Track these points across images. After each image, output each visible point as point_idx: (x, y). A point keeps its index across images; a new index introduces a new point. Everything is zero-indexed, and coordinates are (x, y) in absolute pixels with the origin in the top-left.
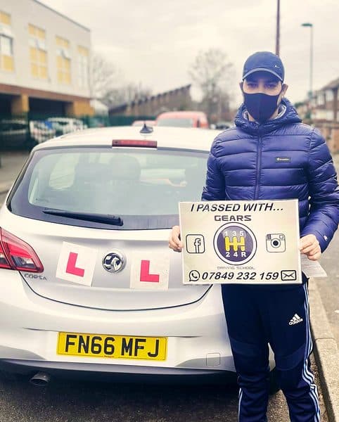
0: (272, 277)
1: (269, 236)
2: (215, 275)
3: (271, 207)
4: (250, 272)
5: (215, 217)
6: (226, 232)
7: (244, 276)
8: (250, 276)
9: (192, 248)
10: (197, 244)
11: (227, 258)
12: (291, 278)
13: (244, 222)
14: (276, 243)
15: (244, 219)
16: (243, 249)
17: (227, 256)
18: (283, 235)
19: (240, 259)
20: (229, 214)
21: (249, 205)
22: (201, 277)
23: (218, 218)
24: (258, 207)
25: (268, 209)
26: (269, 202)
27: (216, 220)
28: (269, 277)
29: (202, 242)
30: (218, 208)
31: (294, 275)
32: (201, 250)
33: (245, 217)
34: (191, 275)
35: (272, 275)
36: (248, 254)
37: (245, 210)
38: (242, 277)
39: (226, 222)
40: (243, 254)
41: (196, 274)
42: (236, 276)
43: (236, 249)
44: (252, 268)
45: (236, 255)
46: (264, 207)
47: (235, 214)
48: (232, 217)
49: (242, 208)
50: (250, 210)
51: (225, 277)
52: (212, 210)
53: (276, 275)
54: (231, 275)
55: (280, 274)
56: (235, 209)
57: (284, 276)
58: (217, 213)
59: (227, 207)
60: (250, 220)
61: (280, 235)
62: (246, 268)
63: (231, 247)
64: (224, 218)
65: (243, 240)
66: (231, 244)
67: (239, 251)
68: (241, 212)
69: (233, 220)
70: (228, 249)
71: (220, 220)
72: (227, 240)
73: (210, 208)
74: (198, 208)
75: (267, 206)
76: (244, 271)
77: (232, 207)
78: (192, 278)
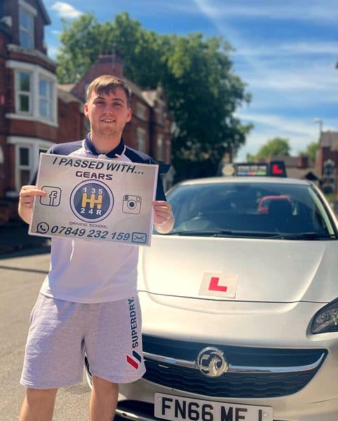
0: (123, 237)
1: (126, 197)
2: (65, 230)
3: (133, 169)
4: (103, 230)
5: (77, 172)
6: (86, 189)
7: (95, 233)
8: (102, 234)
9: (46, 200)
10: (52, 196)
12: (141, 240)
13: (105, 181)
14: (132, 205)
15: (105, 177)
16: (99, 207)
17: (82, 212)
18: (140, 197)
19: (94, 216)
20: (92, 171)
21: (113, 165)
22: (50, 230)
23: (79, 174)
24: (121, 167)
25: (130, 170)
26: (132, 164)
27: (77, 175)
28: (120, 237)
30: (81, 164)
31: (144, 238)
32: (56, 203)
33: (107, 176)
34: (39, 227)
35: (123, 235)
36: (104, 212)
37: (108, 169)
38: (93, 235)
39: (87, 179)
40: (99, 212)
41: (45, 227)
42: (87, 233)
43: (92, 206)
44: (105, 227)
45: (91, 212)
46: (126, 168)
47: (98, 172)
48: (94, 175)
49: (105, 166)
50: (112, 170)
51: (76, 233)
52: (75, 165)
53: (127, 236)
54: (83, 231)
55: (131, 236)
56: (99, 167)
57: (134, 237)
58: (80, 169)
59: (90, 164)
60: (111, 179)
61: (138, 197)
62: (98, 226)
63: (88, 204)
64: (85, 174)
65: (100, 197)
66: (88, 201)
67: (95, 209)
68: (104, 171)
69: (94, 178)
70: (84, 205)
71: (81, 176)
72: (85, 195)
73: (74, 163)
74: (61, 162)
75: (129, 168)
76: (96, 229)
77: (96, 164)
78: (40, 230)
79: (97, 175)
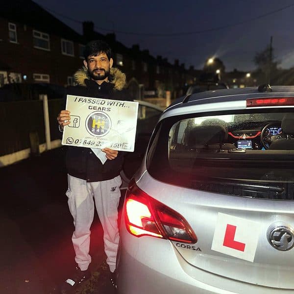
0: (117, 146)
1: (119, 122)
2: (83, 142)
3: (123, 105)
5: (89, 106)
6: (94, 117)
7: (101, 144)
9: (72, 124)
10: (75, 122)
11: (92, 132)
12: (128, 148)
15: (106, 110)
16: (103, 127)
17: (93, 131)
19: (100, 133)
21: (110, 102)
22: (74, 141)
23: (90, 108)
24: (116, 104)
25: (121, 105)
26: (122, 102)
28: (115, 146)
29: (78, 121)
30: (92, 101)
31: (130, 147)
32: (77, 126)
34: (68, 140)
36: (105, 131)
37: (108, 105)
38: (99, 144)
39: (96, 110)
40: (103, 131)
41: (71, 140)
42: (96, 143)
43: (98, 127)
45: (98, 131)
46: (119, 104)
47: (102, 106)
48: (99, 108)
49: (106, 103)
50: (110, 105)
51: (89, 143)
54: (93, 142)
55: (122, 145)
56: (102, 103)
57: (124, 146)
58: (91, 104)
59: (97, 102)
60: (110, 111)
62: (103, 139)
63: (96, 126)
64: (94, 108)
65: (103, 122)
67: (100, 128)
68: (105, 106)
69: (99, 110)
70: (94, 126)
71: (92, 109)
72: (94, 121)
73: (87, 101)
74: (79, 100)
76: (101, 141)
77: (101, 101)
78: (68, 142)
79: (102, 109)
